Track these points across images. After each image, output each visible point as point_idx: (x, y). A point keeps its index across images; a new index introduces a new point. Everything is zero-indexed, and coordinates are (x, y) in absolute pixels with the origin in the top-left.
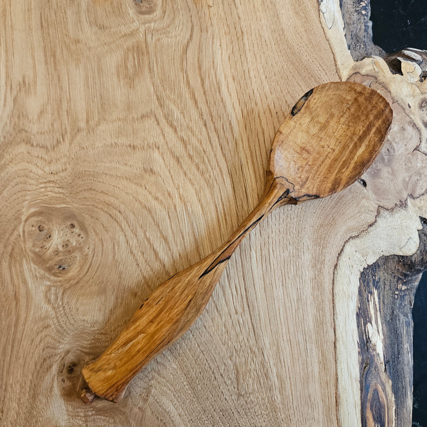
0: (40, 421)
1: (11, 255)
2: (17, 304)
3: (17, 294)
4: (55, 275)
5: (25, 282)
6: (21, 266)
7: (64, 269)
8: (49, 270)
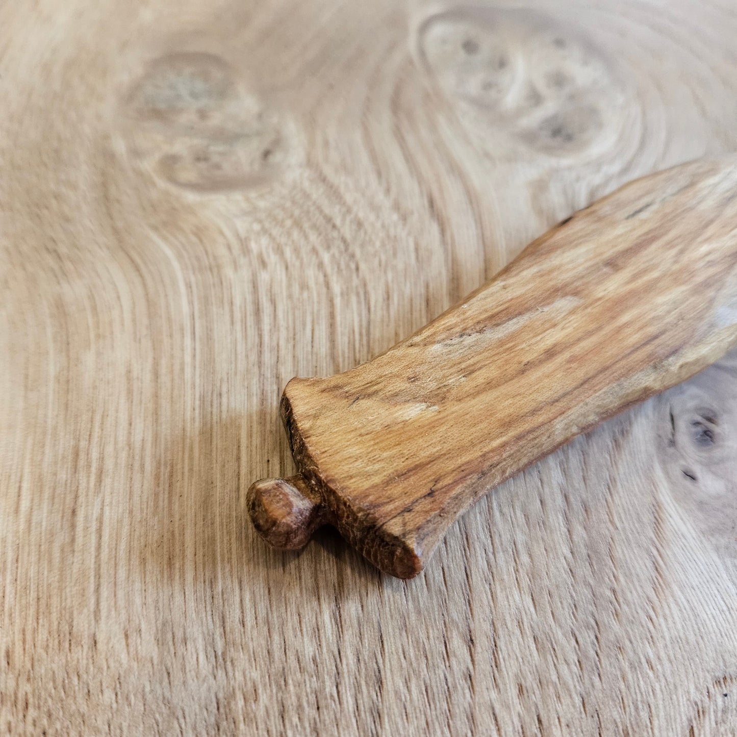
2: (443, 232)
3: (438, 203)
5: (455, 169)
7: (569, 138)
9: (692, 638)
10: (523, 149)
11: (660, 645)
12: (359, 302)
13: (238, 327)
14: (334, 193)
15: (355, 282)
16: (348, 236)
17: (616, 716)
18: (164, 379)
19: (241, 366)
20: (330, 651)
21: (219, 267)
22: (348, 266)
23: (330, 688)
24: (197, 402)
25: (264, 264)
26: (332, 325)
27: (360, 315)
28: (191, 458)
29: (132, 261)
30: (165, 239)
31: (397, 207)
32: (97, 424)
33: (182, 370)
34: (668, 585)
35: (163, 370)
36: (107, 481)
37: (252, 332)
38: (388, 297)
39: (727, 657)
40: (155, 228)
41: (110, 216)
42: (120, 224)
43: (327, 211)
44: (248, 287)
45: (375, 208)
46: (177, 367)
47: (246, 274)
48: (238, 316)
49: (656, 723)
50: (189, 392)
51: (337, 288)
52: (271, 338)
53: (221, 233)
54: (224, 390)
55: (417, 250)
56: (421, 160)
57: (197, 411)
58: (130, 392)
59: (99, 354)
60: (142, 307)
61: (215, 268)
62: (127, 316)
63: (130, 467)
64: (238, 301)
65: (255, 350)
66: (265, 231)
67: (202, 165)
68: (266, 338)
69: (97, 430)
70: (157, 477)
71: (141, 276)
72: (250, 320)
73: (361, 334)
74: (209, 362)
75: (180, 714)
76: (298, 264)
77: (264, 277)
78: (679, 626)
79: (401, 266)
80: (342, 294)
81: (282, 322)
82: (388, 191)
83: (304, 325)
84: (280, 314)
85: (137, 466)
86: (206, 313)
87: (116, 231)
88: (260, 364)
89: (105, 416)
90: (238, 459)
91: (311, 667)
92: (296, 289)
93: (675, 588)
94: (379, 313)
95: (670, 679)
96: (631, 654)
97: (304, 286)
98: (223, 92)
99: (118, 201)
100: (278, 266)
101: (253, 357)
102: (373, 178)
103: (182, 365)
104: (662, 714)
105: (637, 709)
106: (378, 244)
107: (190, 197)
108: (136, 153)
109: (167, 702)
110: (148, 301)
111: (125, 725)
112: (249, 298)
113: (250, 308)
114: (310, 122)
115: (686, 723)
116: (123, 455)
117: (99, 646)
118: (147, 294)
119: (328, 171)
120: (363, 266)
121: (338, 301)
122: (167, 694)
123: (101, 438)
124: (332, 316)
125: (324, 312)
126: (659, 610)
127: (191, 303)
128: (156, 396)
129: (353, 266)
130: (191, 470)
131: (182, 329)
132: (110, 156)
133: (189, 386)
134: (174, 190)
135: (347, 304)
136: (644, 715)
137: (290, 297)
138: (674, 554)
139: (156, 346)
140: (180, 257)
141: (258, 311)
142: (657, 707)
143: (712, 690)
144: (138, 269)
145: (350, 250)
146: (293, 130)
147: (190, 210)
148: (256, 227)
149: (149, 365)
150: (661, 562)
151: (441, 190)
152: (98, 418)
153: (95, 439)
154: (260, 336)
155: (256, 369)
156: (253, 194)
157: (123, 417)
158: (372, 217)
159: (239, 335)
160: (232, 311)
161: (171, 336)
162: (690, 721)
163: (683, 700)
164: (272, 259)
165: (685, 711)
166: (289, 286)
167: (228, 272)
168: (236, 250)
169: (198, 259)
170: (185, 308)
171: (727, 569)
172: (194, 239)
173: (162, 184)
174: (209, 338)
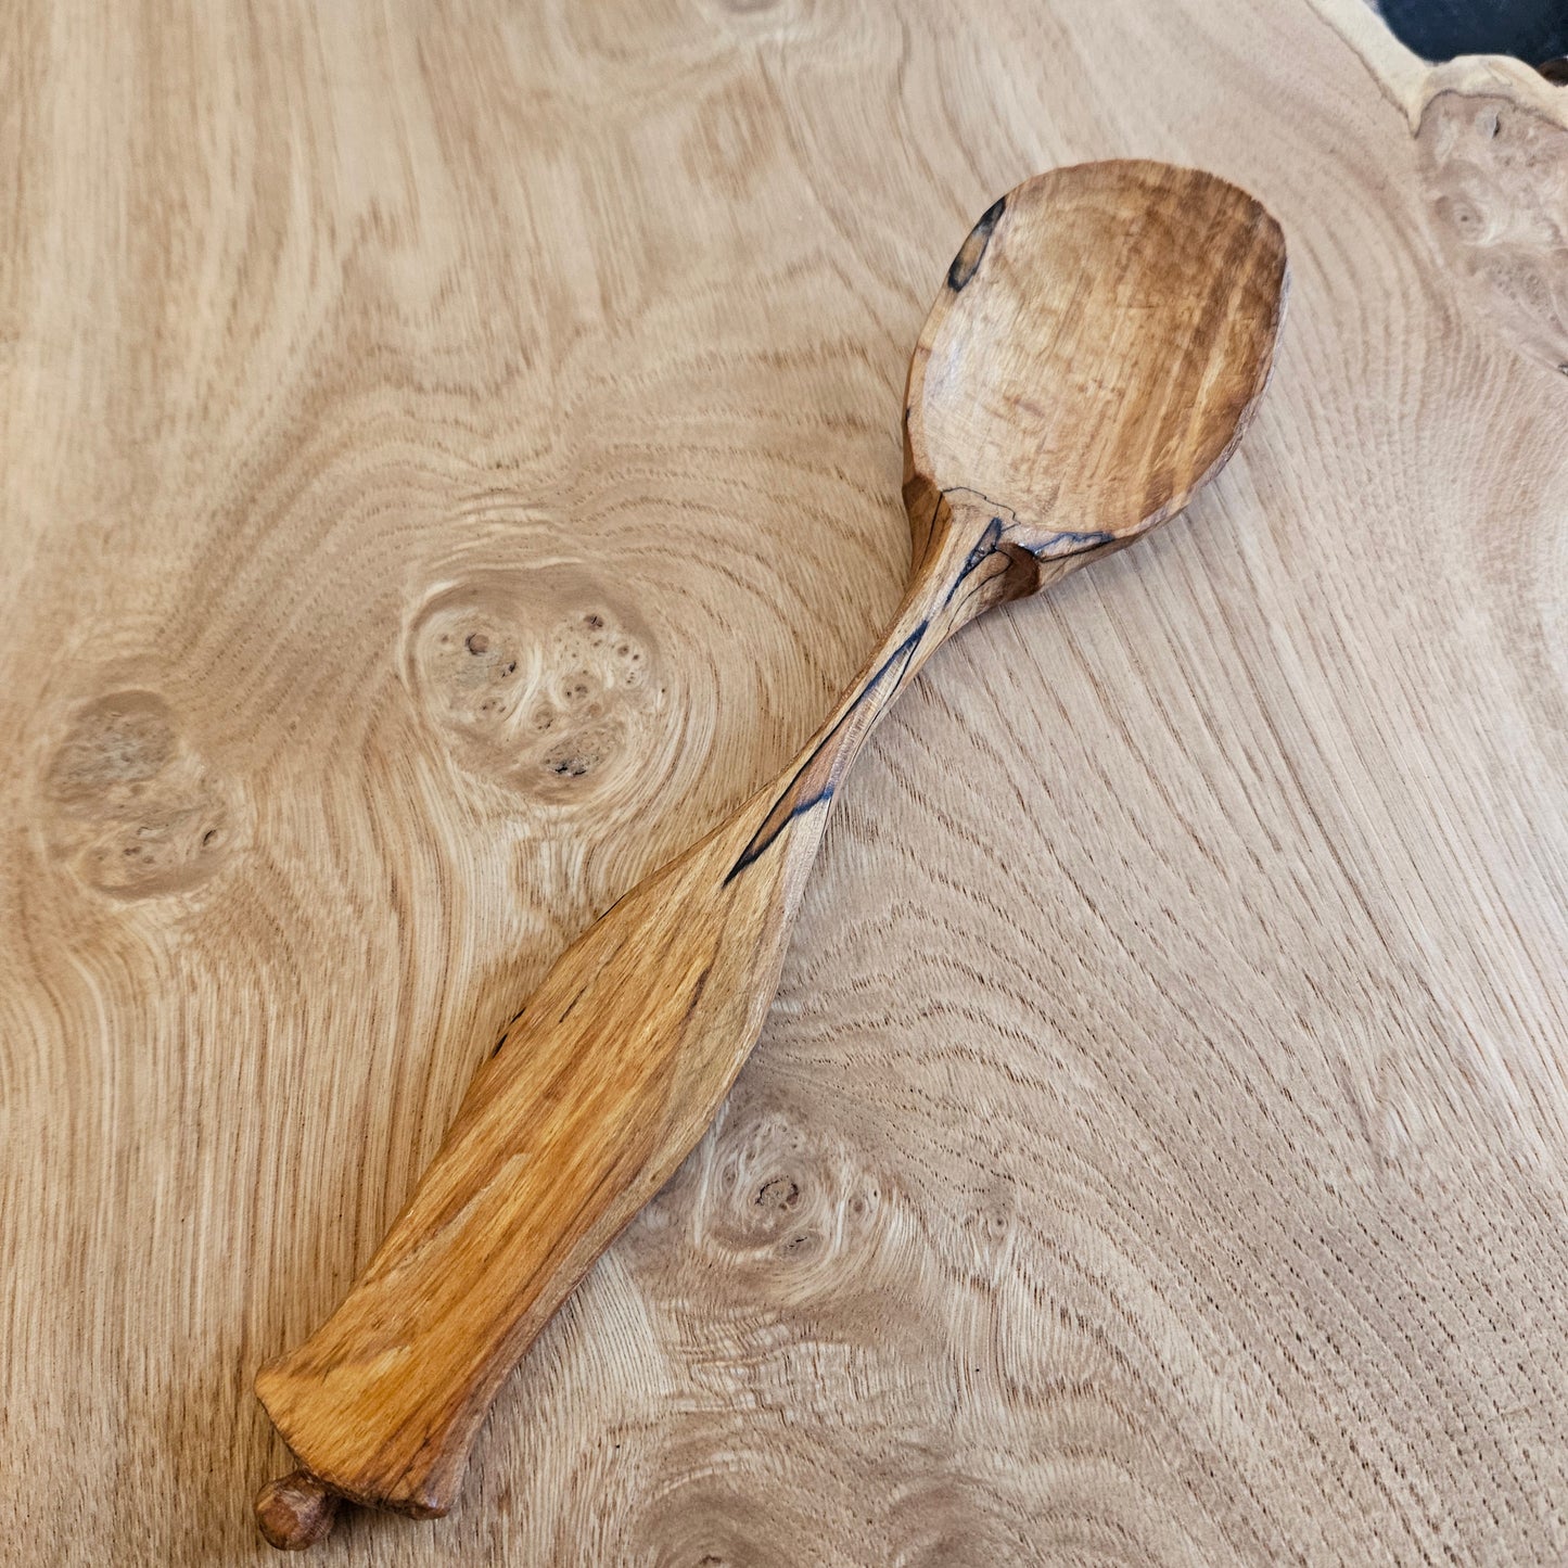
0: (543, 1414)
1: (368, 749)
2: (402, 924)
3: (403, 886)
4: (548, 797)
5: (430, 840)
6: (410, 779)
7: (579, 773)
8: (524, 781)
9: (594, 1389)
10: (516, 798)
11: (559, 1397)
12: (296, 1025)
13: (161, 1066)
14: (282, 886)
15: (295, 999)
16: (292, 941)
17: (500, 1467)
18: (81, 1134)
19: (162, 1113)
20: (227, 1415)
21: (144, 994)
22: (288, 979)
23: (223, 1452)
24: (114, 1159)
25: (194, 987)
26: (263, 1057)
27: (295, 1041)
28: (105, 1222)
29: (51, 995)
30: (86, 962)
31: (352, 898)
32: (11, 1189)
33: (100, 1121)
34: (581, 1334)
35: (80, 1124)
36: (20, 1252)
37: (175, 1072)
38: (328, 1018)
39: (628, 1406)
40: (76, 950)
41: (27, 938)
42: (38, 949)
43: (271, 910)
44: (174, 1015)
45: (327, 900)
46: (95, 1120)
47: (173, 1000)
48: (161, 1052)
49: (539, 1476)
50: (106, 1148)
51: (272, 1010)
52: (195, 1078)
53: (149, 950)
54: (142, 1143)
55: (369, 951)
56: (389, 825)
57: (113, 1170)
58: (45, 1152)
59: (14, 1110)
60: (60, 1052)
61: (141, 997)
62: (44, 1063)
63: (44, 1235)
64: (162, 1036)
65: (177, 1095)
66: (198, 943)
67: (131, 859)
68: (190, 1078)
69: (11, 1197)
70: (70, 1244)
71: (59, 1011)
72: (175, 1056)
73: (293, 1065)
74: (129, 1111)
75: (82, 1481)
76: (232, 982)
77: (193, 1001)
78: (583, 1377)
79: (348, 976)
80: (278, 1017)
81: (208, 1057)
82: (344, 877)
83: (232, 1058)
84: (207, 1048)
85: (50, 1235)
86: (128, 1052)
87: (34, 958)
88: (181, 1109)
89: (19, 1181)
90: (153, 1220)
91: (207, 1431)
92: (227, 1015)
93: (588, 1336)
94: (317, 1039)
95: (562, 1431)
96: (527, 1406)
97: (236, 1011)
98: (161, 755)
99: (36, 918)
100: (209, 987)
101: (175, 1103)
102: (329, 858)
103: (100, 1115)
104: (547, 1466)
105: (522, 1462)
106: (325, 948)
107: (117, 906)
108: (59, 852)
109: (71, 1470)
110: (66, 1041)
111: (32, 1492)
112: (175, 1030)
113: (175, 1042)
114: (262, 786)
115: (570, 1475)
116: (37, 1224)
117: (10, 1419)
118: (65, 1035)
119: (277, 853)
120: (305, 980)
121: (272, 1026)
122: (71, 1463)
123: (14, 1205)
124: (264, 1045)
125: (255, 1042)
126: (565, 1361)
127: (112, 1041)
128: (72, 1154)
129: (295, 979)
130: (104, 1235)
131: (101, 1074)
132: (28, 858)
133: (106, 1141)
134: (99, 898)
135: (281, 1030)
136: (529, 1467)
137: (220, 1025)
138: (594, 1299)
139: (74, 1094)
140: (102, 984)
141: (183, 1048)
142: (543, 1459)
143: (604, 1442)
144: (56, 1005)
145: (293, 960)
146: (239, 795)
147: (116, 923)
148: (189, 938)
149: (65, 1121)
150: (579, 1309)
151: (408, 868)
152: (12, 1184)
153: (9, 1208)
154: (184, 1076)
155: (176, 1117)
156: (188, 895)
157: (38, 1178)
158: (323, 912)
159: (161, 1077)
160: (155, 1048)
161: (90, 1082)
162: (575, 1473)
163: (571, 1453)
164: (204, 979)
165: (572, 1461)
166: (220, 1011)
167: (154, 1000)
168: (164, 972)
169: (122, 987)
170: (106, 1048)
171: (648, 1313)
172: (120, 961)
173: (86, 892)
174: (129, 1082)
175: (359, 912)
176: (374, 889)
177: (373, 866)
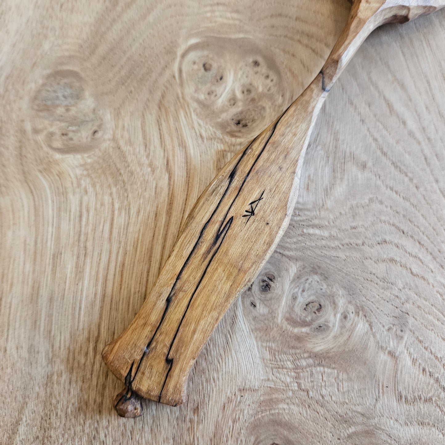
0: (214, 379)
1: (160, 105)
2: (170, 178)
3: (171, 163)
4: (232, 134)
5: (183, 145)
6: (177, 119)
7: (245, 126)
8: (223, 126)
9: (234, 372)
11: (220, 374)
12: (125, 213)
13: (72, 222)
14: (123, 156)
15: (126, 203)
16: (126, 179)
17: (195, 398)
18: (39, 245)
19: (71, 241)
20: (90, 362)
21: (66, 192)
22: (123, 194)
23: (88, 376)
24: (52, 257)
25: (86, 192)
26: (112, 224)
27: (125, 220)
28: (47, 280)
29: (30, 188)
30: (44, 177)
31: (151, 165)
32: (12, 262)
33: (47, 241)
34: (230, 351)
35: (39, 241)
36: (14, 288)
37: (77, 225)
38: (138, 212)
39: (247, 382)
40: (41, 172)
41: (22, 164)
42: (26, 169)
43: (118, 166)
44: (78, 202)
45: (140, 165)
46: (45, 240)
47: (78, 196)
48: (72, 217)
49: (210, 403)
50: (49, 252)
51: (117, 206)
52: (85, 228)
53: (70, 175)
54: (63, 252)
55: (156, 187)
56: (167, 137)
57: (51, 260)
58: (25, 250)
59: (14, 232)
60: (32, 211)
61: (64, 194)
62: (26, 215)
63: (23, 282)
64: (73, 210)
65: (78, 234)
66: (88, 175)
67: (64, 138)
68: (83, 229)
69: (11, 266)
70: (33, 287)
71: (33, 195)
72: (77, 219)
73: (124, 229)
74: (58, 239)
75: (34, 378)
76: (101, 193)
77: (85, 198)
78: (230, 367)
79: (147, 196)
80: (119, 209)
81: (91, 221)
82: (148, 157)
83: (100, 223)
84: (90, 217)
85: (26, 282)
86: (59, 216)
87: (24, 173)
88: (79, 241)
89: (14, 260)
90: (65, 282)
91: (83, 367)
92: (99, 206)
93: (233, 352)
94: (133, 220)
95: (221, 387)
96: (207, 376)
97: (102, 204)
98: (78, 96)
99: (26, 157)
100: (93, 193)
101: (76, 238)
102: (142, 148)
103: (47, 239)
104: (214, 400)
105: (204, 397)
106: (139, 184)
107: (58, 156)
108: (36, 131)
109: (30, 374)
110: (35, 208)
111: (14, 381)
112: (78, 209)
113: (78, 214)
114: (117, 115)
115: (222, 405)
116: (21, 278)
117: (7, 352)
118: (35, 205)
119: (122, 143)
120: (130, 195)
121: (116, 212)
122: (30, 371)
123: (13, 269)
124: (112, 219)
125: (109, 217)
126: (224, 360)
127: (53, 210)
128: (35, 252)
129: (126, 195)
130: (46, 286)
131: (48, 223)
132: (23, 132)
133: (49, 249)
134: (51, 152)
135: (120, 214)
136: (207, 399)
137: (96, 209)
138: (237, 338)
139: (37, 229)
140: (50, 187)
141: (81, 216)
142: (213, 397)
143: (237, 393)
144: (32, 192)
145: (126, 187)
146: (108, 117)
147: (57, 163)
148: (85, 173)
149: (33, 239)
150: (230, 341)
151: (174, 156)
152: (12, 260)
153: (10, 270)
154: (81, 227)
155: (77, 243)
156: (86, 155)
157: (22, 259)
158: (138, 169)
159: (72, 227)
160: (70, 215)
161: (43, 225)
162: (224, 404)
163: (224, 396)
164: (90, 190)
165: (223, 399)
166: (96, 204)
167: (71, 196)
168: (75, 185)
169: (58, 189)
170: (50, 212)
171: (258, 346)
172: (57, 178)
173: (46, 149)
174: (59, 227)
175: (153, 171)
176: (160, 163)
177: (160, 152)
